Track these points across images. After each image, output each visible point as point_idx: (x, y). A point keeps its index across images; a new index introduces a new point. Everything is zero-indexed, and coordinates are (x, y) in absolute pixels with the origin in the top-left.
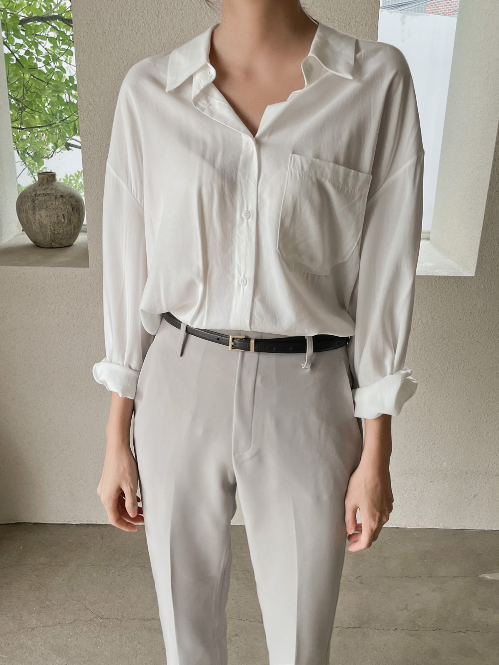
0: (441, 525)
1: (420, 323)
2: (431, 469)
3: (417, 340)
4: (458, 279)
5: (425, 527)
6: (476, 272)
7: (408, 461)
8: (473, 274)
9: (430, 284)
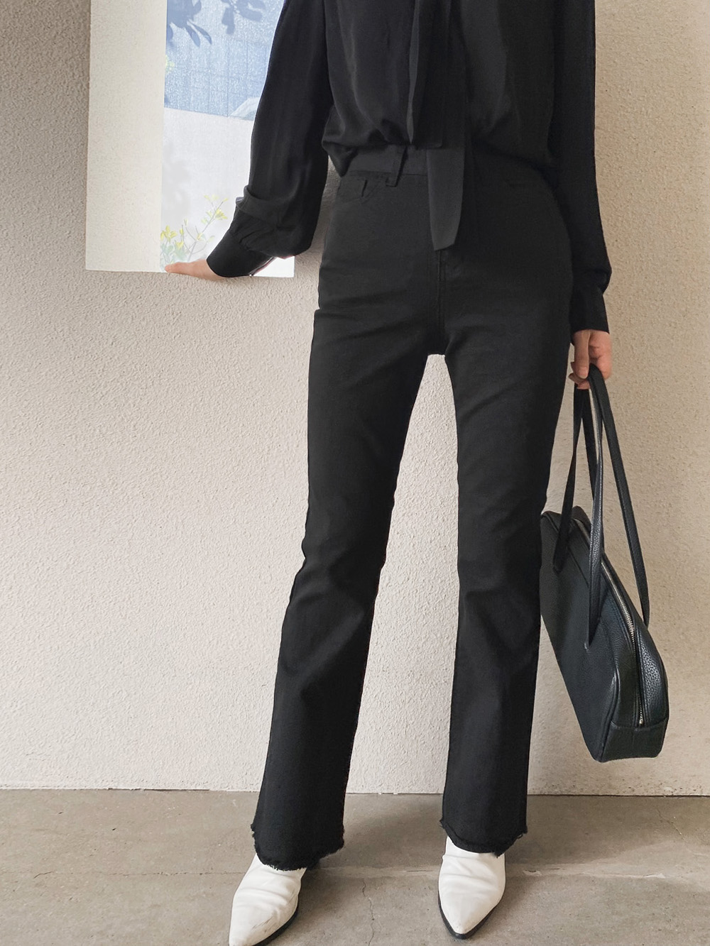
1: (210, 362)
3: (207, 392)
6: (295, 270)
7: (215, 642)
8: (291, 274)
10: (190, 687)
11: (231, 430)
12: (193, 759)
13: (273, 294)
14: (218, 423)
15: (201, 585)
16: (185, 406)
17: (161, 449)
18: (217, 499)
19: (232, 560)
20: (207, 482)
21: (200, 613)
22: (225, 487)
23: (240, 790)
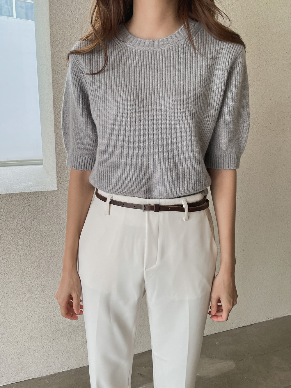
0: (66, 368)
1: (22, 228)
2: (51, 330)
3: (22, 240)
4: (45, 193)
5: (55, 372)
6: (57, 187)
7: (33, 329)
8: (56, 189)
9: (25, 198)
10: (25, 346)
11: (34, 253)
12: (28, 370)
13: (48, 197)
14: (28, 251)
15: (26, 311)
16: (13, 247)
17: (3, 265)
18: (29, 279)
19: (38, 300)
20: (25, 274)
21: (26, 320)
22: (33, 274)
23: (47, 375)
